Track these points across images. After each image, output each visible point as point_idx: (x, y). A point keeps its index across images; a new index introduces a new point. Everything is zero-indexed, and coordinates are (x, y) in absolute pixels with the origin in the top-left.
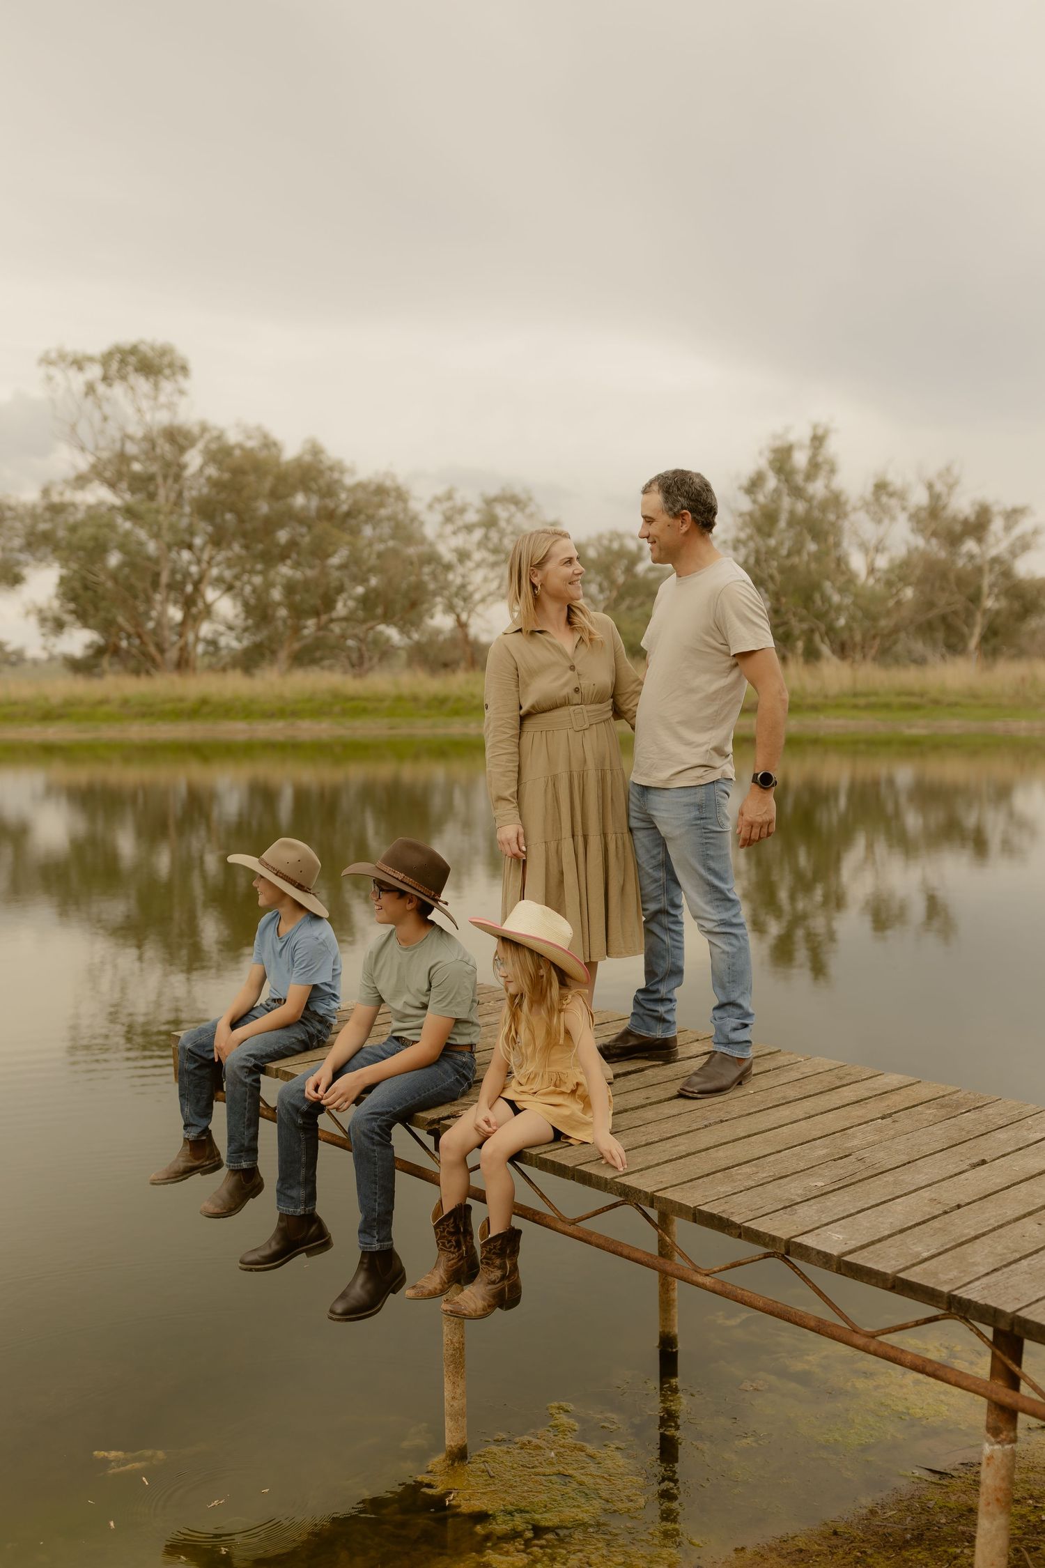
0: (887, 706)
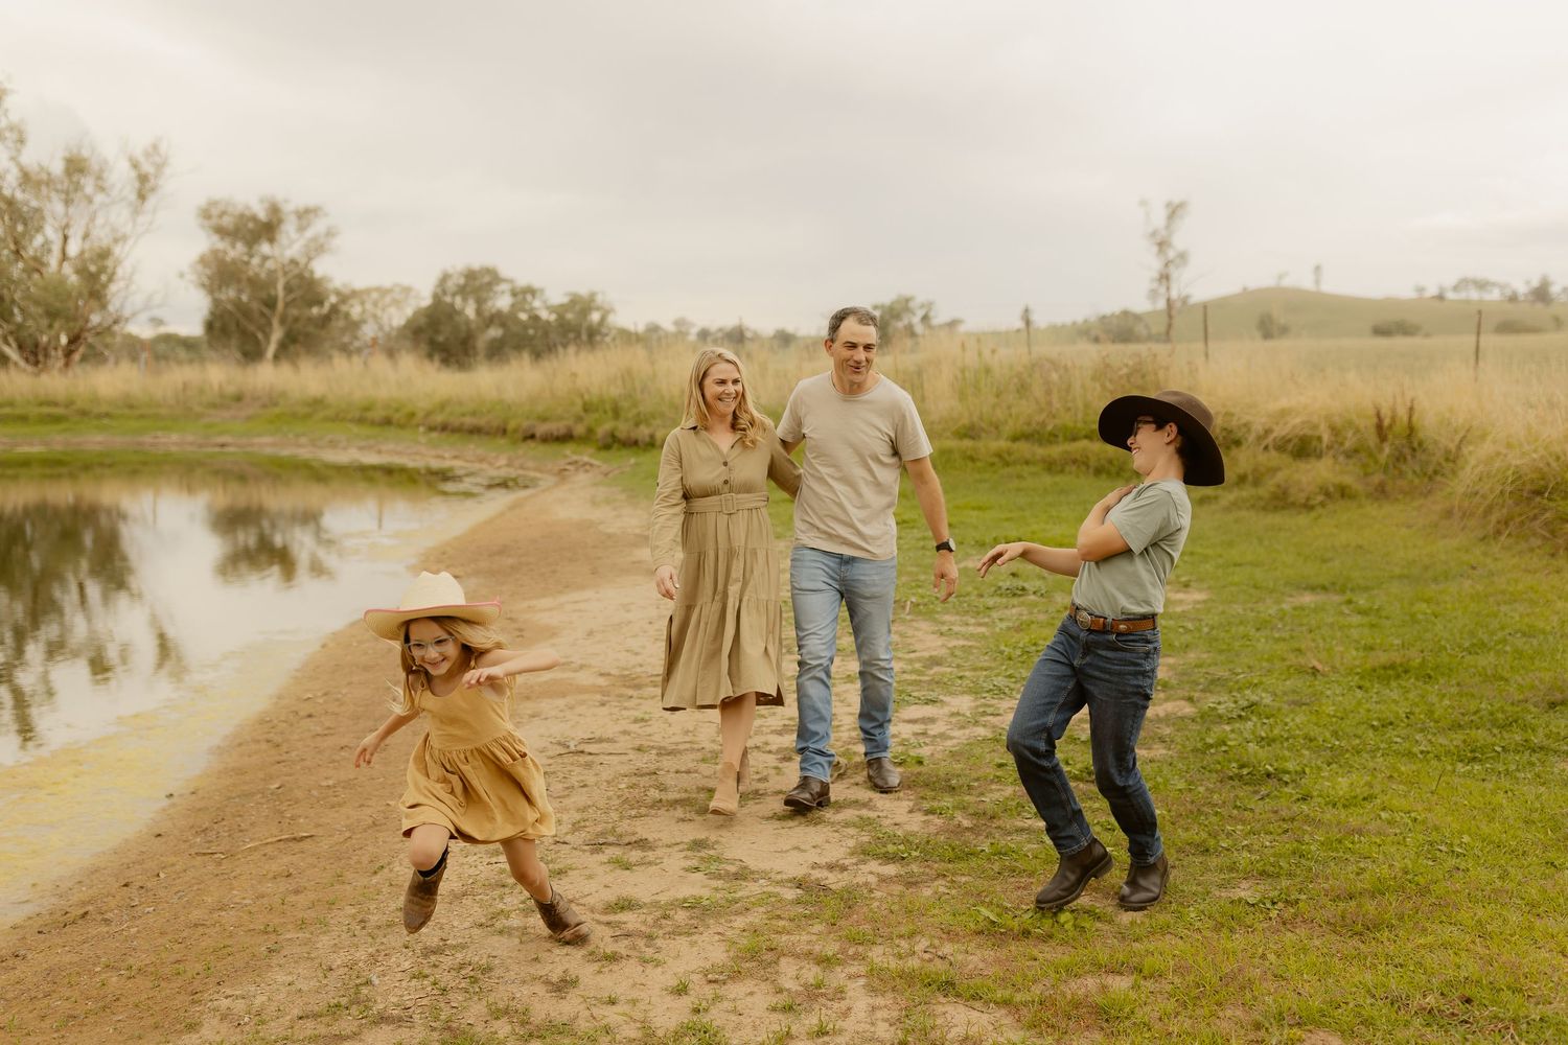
0: (23, 419)
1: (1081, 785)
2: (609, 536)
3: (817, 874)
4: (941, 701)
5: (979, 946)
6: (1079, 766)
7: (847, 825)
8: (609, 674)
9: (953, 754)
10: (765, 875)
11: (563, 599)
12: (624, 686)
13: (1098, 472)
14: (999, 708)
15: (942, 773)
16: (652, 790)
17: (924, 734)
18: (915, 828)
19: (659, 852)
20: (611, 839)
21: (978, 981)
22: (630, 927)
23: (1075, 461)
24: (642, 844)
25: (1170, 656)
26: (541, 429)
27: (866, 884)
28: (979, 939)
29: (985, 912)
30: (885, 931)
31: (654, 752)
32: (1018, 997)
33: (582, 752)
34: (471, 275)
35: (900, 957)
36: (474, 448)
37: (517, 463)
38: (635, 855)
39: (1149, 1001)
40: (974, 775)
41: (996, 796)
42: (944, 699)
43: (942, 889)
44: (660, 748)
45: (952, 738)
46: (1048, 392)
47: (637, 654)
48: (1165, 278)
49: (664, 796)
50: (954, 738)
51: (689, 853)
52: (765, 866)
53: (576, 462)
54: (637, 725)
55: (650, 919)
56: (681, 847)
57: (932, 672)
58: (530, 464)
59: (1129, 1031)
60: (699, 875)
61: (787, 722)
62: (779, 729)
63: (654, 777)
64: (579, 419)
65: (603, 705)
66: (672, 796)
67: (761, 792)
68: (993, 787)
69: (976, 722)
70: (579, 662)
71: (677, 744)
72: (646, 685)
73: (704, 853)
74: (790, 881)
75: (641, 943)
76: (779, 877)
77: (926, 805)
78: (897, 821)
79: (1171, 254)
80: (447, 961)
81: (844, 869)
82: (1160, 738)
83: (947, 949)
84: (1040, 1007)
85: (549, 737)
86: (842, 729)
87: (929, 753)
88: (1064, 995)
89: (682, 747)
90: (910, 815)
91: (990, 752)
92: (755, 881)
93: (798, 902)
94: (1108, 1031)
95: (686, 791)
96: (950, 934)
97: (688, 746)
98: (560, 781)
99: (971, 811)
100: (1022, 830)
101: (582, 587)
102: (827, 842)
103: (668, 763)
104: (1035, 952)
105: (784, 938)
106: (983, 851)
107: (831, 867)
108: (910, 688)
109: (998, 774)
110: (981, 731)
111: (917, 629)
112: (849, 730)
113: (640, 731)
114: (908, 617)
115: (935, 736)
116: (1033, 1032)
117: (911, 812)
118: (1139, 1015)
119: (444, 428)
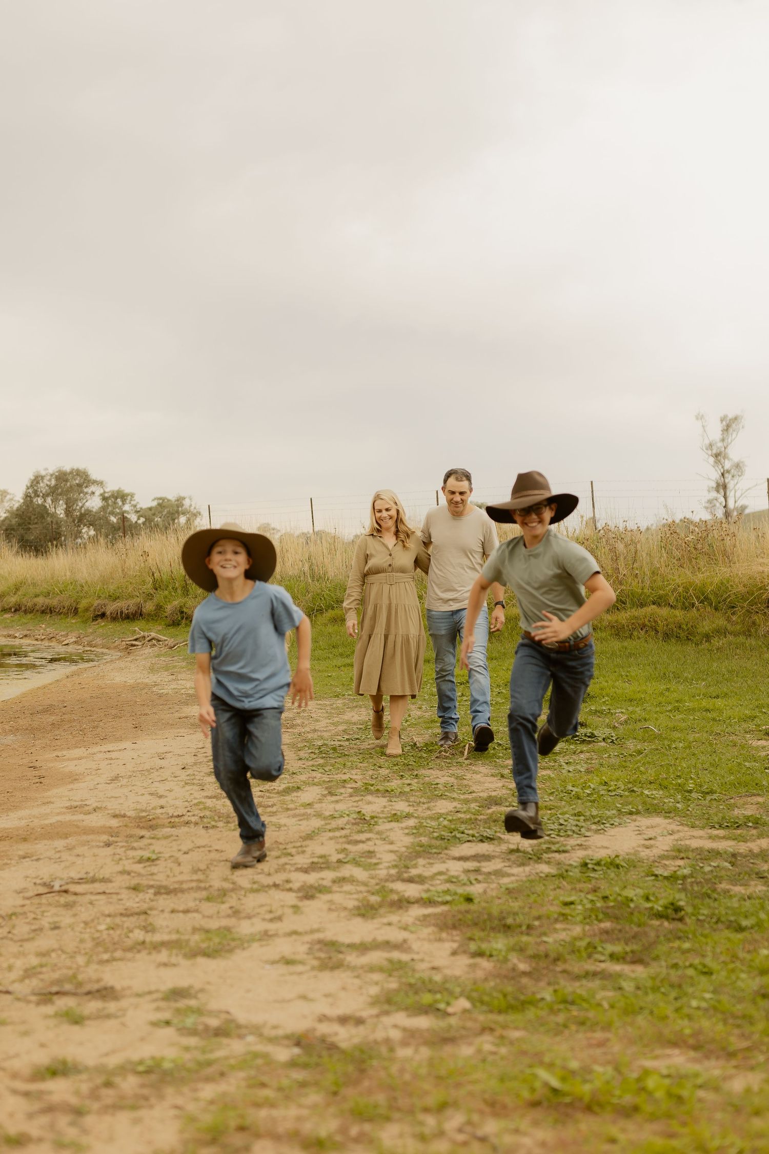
1: (666, 924)
2: (161, 696)
3: (324, 1029)
4: (500, 838)
5: (536, 1123)
6: (661, 902)
7: (372, 969)
8: (124, 816)
9: (509, 891)
10: (256, 1030)
11: (96, 749)
12: (138, 826)
13: (667, 636)
14: (565, 845)
15: (495, 911)
16: (137, 931)
17: (477, 871)
18: (457, 972)
19: (124, 1003)
20: (68, 987)
22: (56, 1098)
23: (643, 627)
24: (106, 993)
25: (759, 795)
26: (111, 608)
27: (387, 1041)
28: (538, 1113)
29: (544, 1074)
30: (403, 1102)
31: (152, 891)
33: (66, 892)
34: (62, 477)
36: (44, 627)
37: (85, 640)
38: (93, 1006)
40: (535, 913)
41: (563, 935)
42: (502, 836)
43: (488, 1047)
44: (160, 887)
45: (509, 875)
46: (616, 559)
47: (161, 797)
48: (722, 487)
49: (149, 938)
50: (513, 875)
51: (162, 1004)
52: (257, 1018)
53: (144, 637)
54: (142, 865)
55: (85, 1088)
56: (155, 996)
57: (490, 811)
58: (99, 641)
60: (169, 1032)
61: (316, 860)
62: (306, 866)
63: (143, 917)
64: (150, 596)
65: (108, 845)
66: (158, 937)
67: (270, 933)
68: (558, 926)
69: (539, 858)
70: (94, 805)
71: (181, 882)
72: (163, 826)
73: (182, 1004)
74: (287, 1037)
75: (63, 1121)
76: (273, 1033)
77: (473, 947)
78: (436, 963)
79: (727, 465)
81: (360, 1021)
82: (757, 874)
83: (491, 1127)
85: (36, 878)
86: (380, 866)
87: (481, 891)
89: (185, 886)
90: (453, 958)
91: (555, 889)
92: (241, 1037)
93: (293, 1064)
95: (178, 932)
96: (495, 1107)
97: (194, 884)
98: (28, 923)
99: (530, 952)
100: (595, 974)
101: (120, 739)
102: (344, 989)
103: (164, 902)
104: (614, 1131)
105: (263, 1113)
106: (543, 999)
107: (343, 1020)
108: (463, 827)
109: (564, 912)
110: (544, 868)
111: (475, 772)
112: (388, 868)
113: (143, 872)
114: (467, 762)
115: (490, 873)
117: (454, 953)
119: (17, 609)
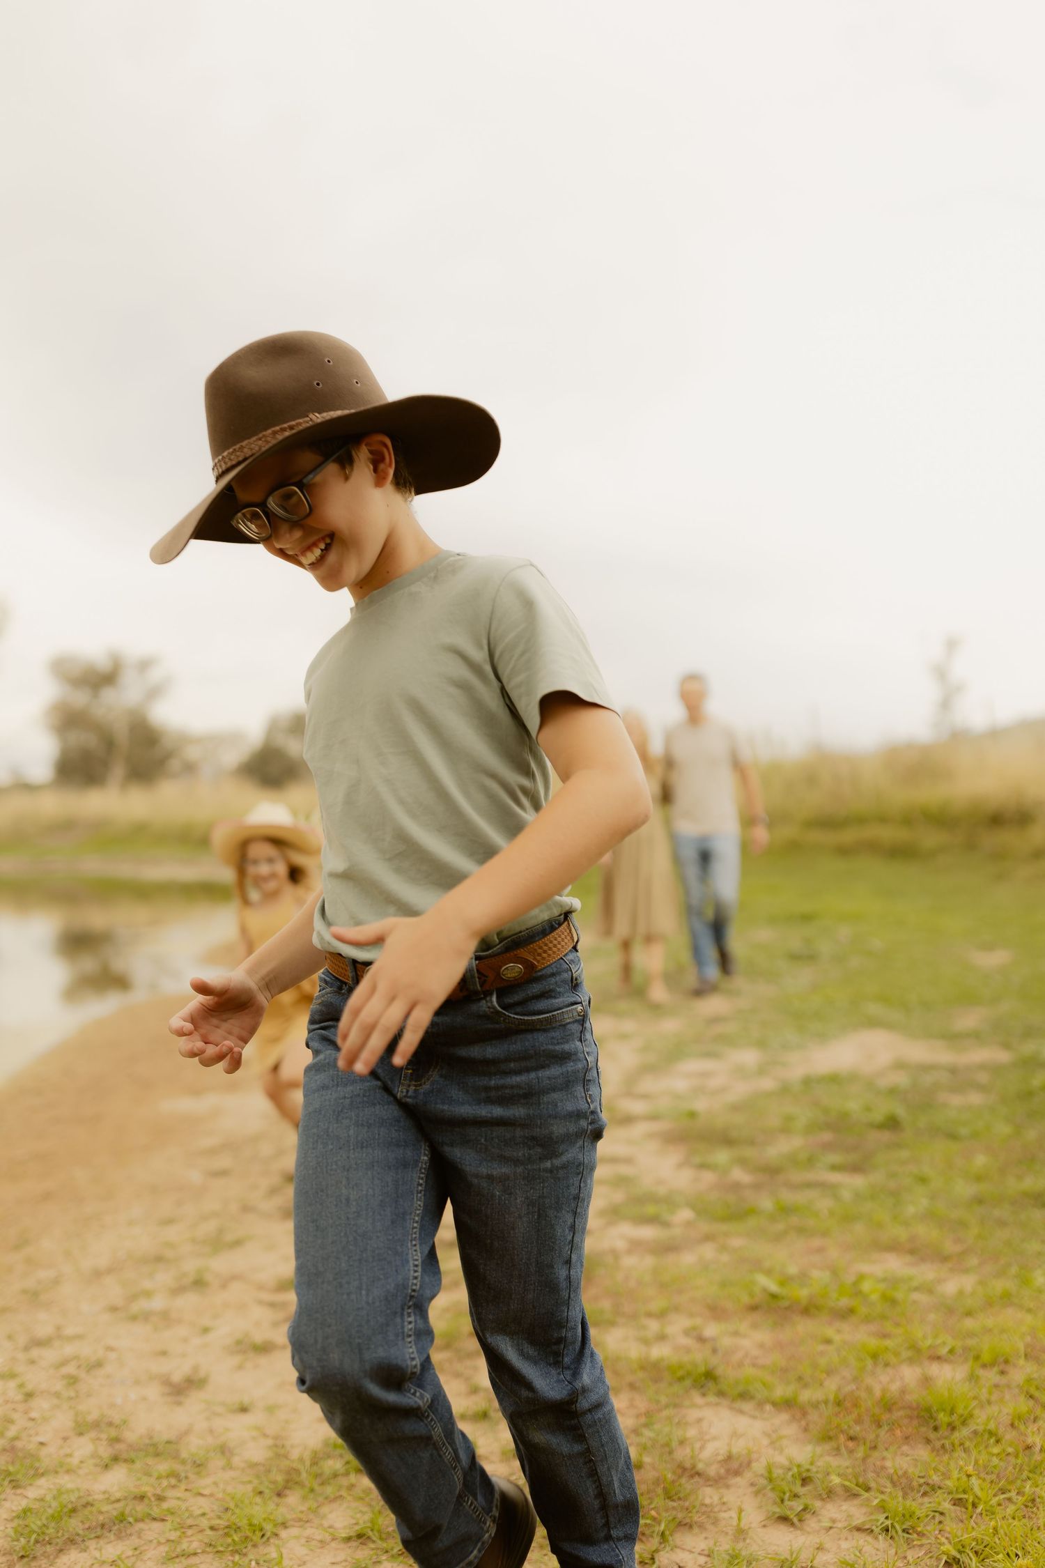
4: (724, 1054)
5: (755, 1326)
9: (734, 1107)
15: (720, 1126)
17: (701, 1087)
18: (682, 1184)
21: (749, 1371)
29: (763, 1280)
30: (628, 1308)
32: (806, 1396)
35: (646, 1342)
39: (993, 1398)
40: (758, 1127)
41: (784, 1147)
42: (727, 1052)
43: (710, 1255)
45: (733, 1090)
59: (967, 1444)
68: (780, 1138)
69: (762, 1073)
77: (698, 1159)
78: (662, 1177)
79: (951, 683)
80: (49, 1355)
82: (979, 1085)
83: (711, 1330)
84: (837, 1409)
87: (705, 1106)
88: (869, 1390)
90: (677, 1171)
94: (938, 1444)
96: (716, 1312)
99: (752, 1164)
100: (815, 1184)
104: (830, 1332)
106: (763, 1209)
110: (767, 1083)
115: (713, 1090)
116: (828, 1446)
117: (679, 1166)
118: (981, 1419)
